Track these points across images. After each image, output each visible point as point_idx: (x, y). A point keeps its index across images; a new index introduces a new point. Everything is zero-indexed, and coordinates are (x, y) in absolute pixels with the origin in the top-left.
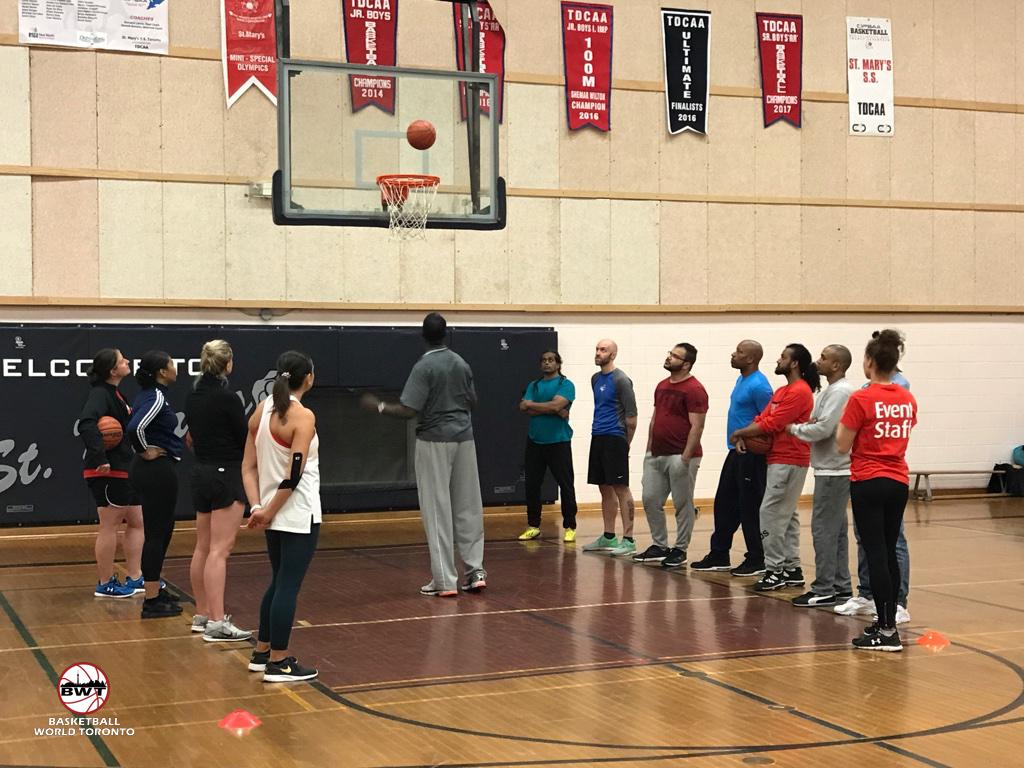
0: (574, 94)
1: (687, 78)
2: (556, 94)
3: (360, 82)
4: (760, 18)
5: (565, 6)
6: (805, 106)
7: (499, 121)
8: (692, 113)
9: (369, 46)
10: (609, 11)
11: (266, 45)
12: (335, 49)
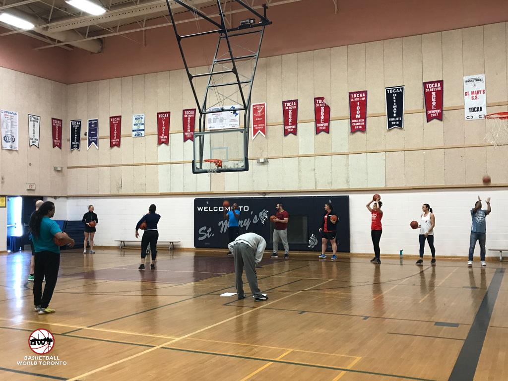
0: (353, 121)
1: (395, 109)
2: (348, 122)
3: (287, 127)
4: (425, 84)
5: (350, 94)
6: (444, 112)
7: (328, 133)
8: (397, 121)
9: (290, 117)
10: (366, 92)
11: (263, 122)
12: (281, 119)
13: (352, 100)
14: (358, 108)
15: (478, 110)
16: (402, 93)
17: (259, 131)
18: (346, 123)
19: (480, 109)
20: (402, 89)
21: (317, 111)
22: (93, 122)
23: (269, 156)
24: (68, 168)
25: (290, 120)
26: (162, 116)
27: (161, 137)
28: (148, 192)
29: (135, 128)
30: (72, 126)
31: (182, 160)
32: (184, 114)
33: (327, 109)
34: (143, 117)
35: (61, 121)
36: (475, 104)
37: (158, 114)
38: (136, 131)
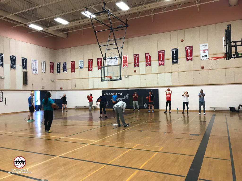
0: (160, 61)
1: (175, 57)
3: (135, 64)
4: (186, 47)
5: (158, 51)
6: (193, 58)
7: (150, 66)
8: (176, 61)
9: (136, 60)
10: (164, 51)
11: (127, 62)
12: (133, 61)
13: (159, 54)
14: (161, 56)
15: (205, 57)
16: (177, 51)
17: (125, 66)
18: (157, 62)
19: (206, 56)
20: (178, 49)
21: (146, 58)
22: (65, 63)
23: (129, 75)
24: (56, 80)
25: (136, 61)
26: (90, 61)
27: (90, 68)
28: (85, 88)
29: (80, 65)
30: (57, 65)
31: (97, 77)
32: (98, 60)
33: (150, 57)
34: (83, 61)
35: (53, 63)
36: (204, 54)
37: (88, 60)
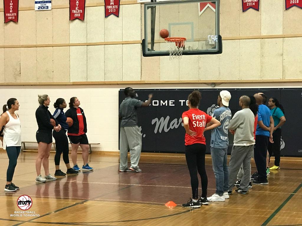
7: (301, 8)
27: (74, 11)
28: (56, 81)
38: (39, 2)
